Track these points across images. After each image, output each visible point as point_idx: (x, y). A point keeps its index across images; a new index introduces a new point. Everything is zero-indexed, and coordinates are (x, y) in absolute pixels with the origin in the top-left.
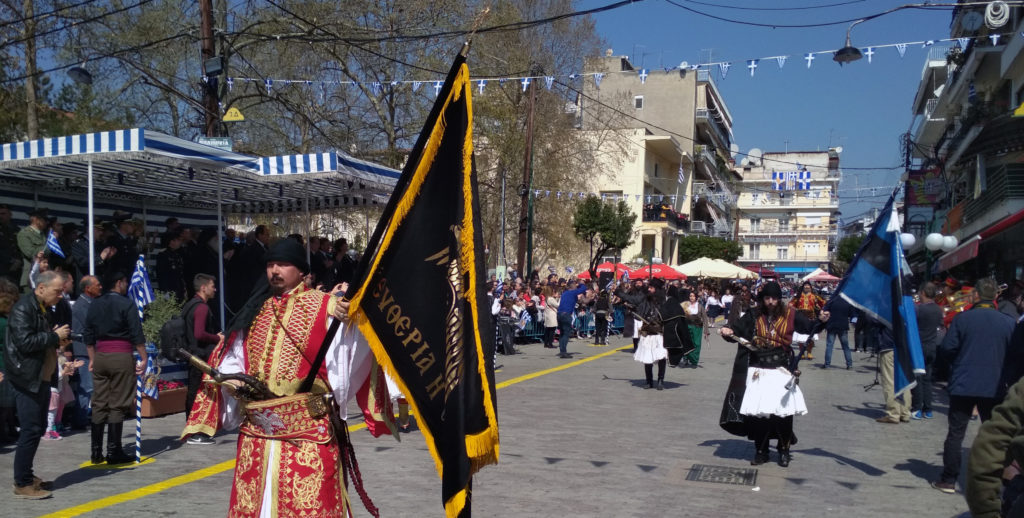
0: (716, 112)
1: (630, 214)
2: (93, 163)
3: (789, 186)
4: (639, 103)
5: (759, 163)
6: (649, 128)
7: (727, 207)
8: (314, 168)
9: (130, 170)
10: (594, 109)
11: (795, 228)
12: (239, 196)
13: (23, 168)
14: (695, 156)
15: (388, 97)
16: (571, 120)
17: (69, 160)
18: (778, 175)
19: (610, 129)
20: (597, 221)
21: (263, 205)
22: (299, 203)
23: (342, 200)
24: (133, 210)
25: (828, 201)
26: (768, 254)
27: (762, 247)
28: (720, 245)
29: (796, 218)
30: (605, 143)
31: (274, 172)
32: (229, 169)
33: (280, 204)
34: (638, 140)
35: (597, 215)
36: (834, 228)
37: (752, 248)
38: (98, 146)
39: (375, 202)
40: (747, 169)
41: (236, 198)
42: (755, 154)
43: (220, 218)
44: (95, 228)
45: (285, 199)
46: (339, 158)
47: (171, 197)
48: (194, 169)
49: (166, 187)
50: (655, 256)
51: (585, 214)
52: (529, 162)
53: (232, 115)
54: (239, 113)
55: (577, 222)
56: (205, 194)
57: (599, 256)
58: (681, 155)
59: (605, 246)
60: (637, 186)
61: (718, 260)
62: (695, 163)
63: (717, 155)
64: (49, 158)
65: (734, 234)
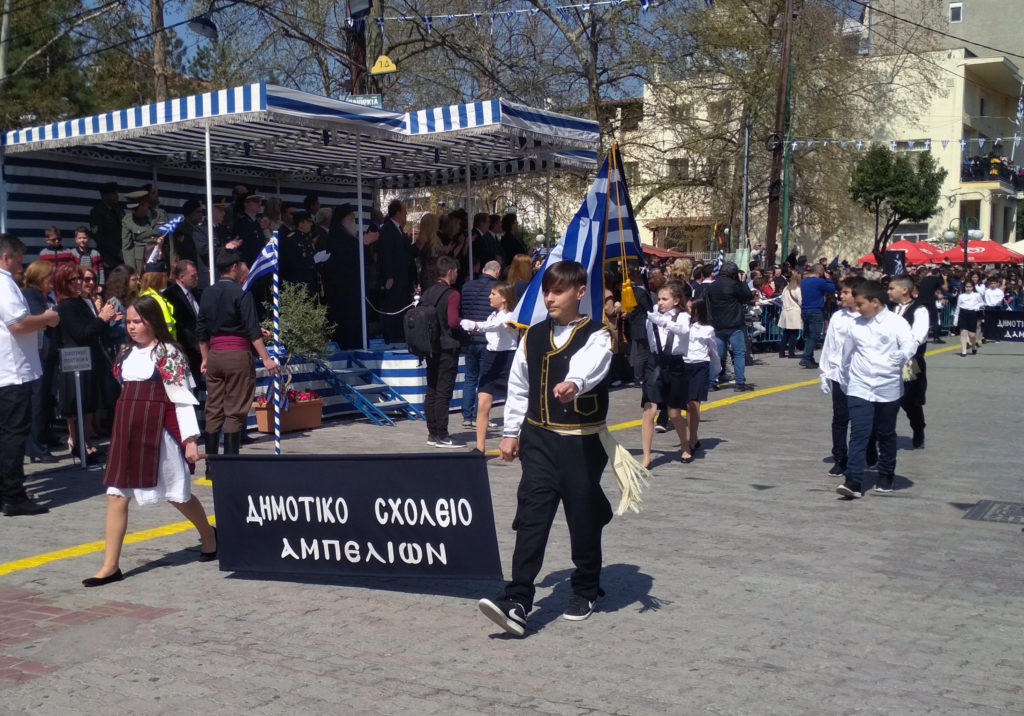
1: (937, 171)
2: (210, 129)
4: (956, 14)
6: (972, 48)
8: (471, 122)
10: (886, 25)
12: (387, 165)
15: (589, 30)
16: (852, 44)
17: (183, 127)
19: (910, 52)
20: (884, 181)
21: (419, 177)
22: (462, 172)
23: (515, 165)
30: (901, 73)
31: (423, 130)
33: (439, 175)
34: (953, 66)
35: (885, 173)
39: (558, 165)
41: (384, 168)
43: (360, 196)
45: (444, 167)
46: (503, 106)
47: (308, 171)
48: (330, 133)
49: (299, 157)
50: (976, 226)
51: (867, 172)
52: (783, 103)
53: (383, 65)
54: (390, 62)
55: (855, 183)
56: (346, 165)
57: (889, 232)
58: (1020, 84)
59: (897, 217)
60: (953, 131)
64: (162, 125)
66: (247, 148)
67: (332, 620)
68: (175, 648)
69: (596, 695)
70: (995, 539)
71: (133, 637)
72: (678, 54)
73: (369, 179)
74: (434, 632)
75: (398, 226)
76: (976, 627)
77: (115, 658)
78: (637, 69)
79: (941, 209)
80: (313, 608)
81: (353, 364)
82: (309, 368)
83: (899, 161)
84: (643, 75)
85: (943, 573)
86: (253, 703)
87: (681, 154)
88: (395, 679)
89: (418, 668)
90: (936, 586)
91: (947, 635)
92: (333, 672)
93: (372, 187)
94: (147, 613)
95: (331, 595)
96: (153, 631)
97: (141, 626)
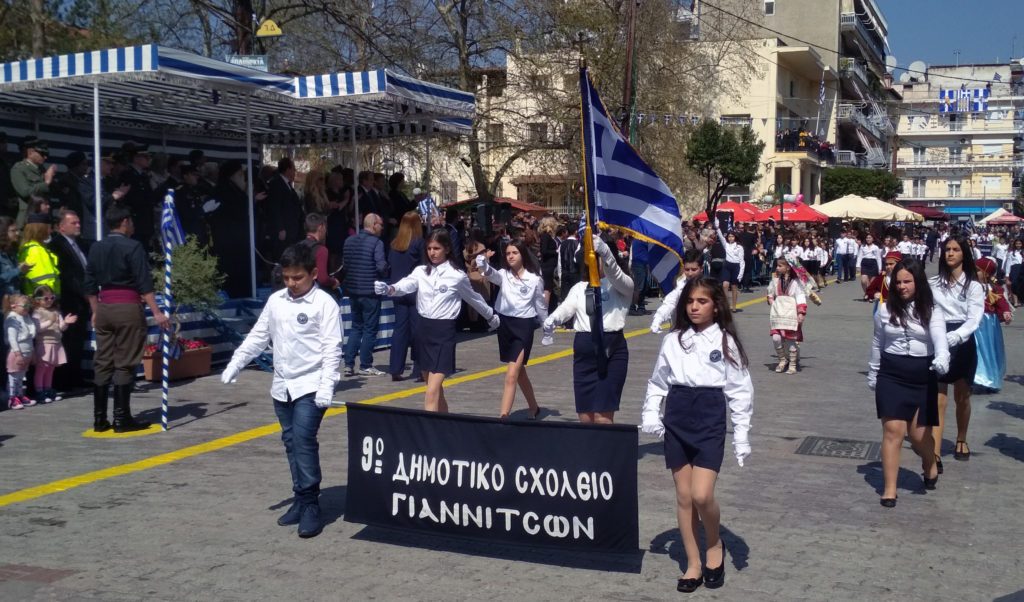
0: (866, 17)
1: (757, 143)
2: (99, 85)
3: (963, 107)
4: (768, 8)
5: (922, 78)
6: (781, 38)
7: (882, 133)
8: (358, 90)
9: (144, 93)
10: (713, 16)
11: (970, 158)
12: (275, 123)
13: (18, 92)
14: (840, 71)
16: (685, 30)
17: (71, 82)
18: (947, 94)
19: (733, 39)
20: (715, 151)
21: (304, 134)
22: (347, 131)
23: (397, 128)
24: (149, 142)
25: (1010, 124)
26: (936, 190)
27: (928, 183)
28: (874, 179)
29: (971, 146)
30: (726, 57)
31: (312, 94)
32: (260, 91)
33: (324, 133)
34: (768, 53)
35: (715, 145)
36: (1019, 159)
37: (915, 184)
38: (105, 66)
39: (436, 130)
40: (908, 87)
41: (271, 125)
42: (917, 68)
43: (249, 150)
44: (102, 161)
45: (329, 127)
46: (388, 76)
47: (195, 125)
48: (219, 92)
49: (188, 113)
50: (790, 192)
51: (701, 142)
52: (630, 80)
53: (268, 28)
54: (275, 26)
55: (690, 152)
56: (234, 121)
57: (719, 193)
58: (822, 70)
59: (726, 182)
60: (768, 108)
61: (870, 198)
62: (841, 80)
63: (868, 70)
64: (49, 80)
65: (891, 165)
66: (134, 101)
67: (239, 575)
70: (822, 472)
72: (539, 32)
73: (258, 134)
74: (341, 582)
75: (286, 181)
76: (813, 553)
78: (502, 42)
79: (761, 176)
80: (220, 564)
81: (242, 312)
82: (199, 317)
84: (508, 48)
85: (783, 504)
87: (542, 120)
90: (778, 517)
91: (791, 562)
93: (258, 142)
94: (48, 576)
95: (236, 548)
96: (54, 595)
97: (39, 590)
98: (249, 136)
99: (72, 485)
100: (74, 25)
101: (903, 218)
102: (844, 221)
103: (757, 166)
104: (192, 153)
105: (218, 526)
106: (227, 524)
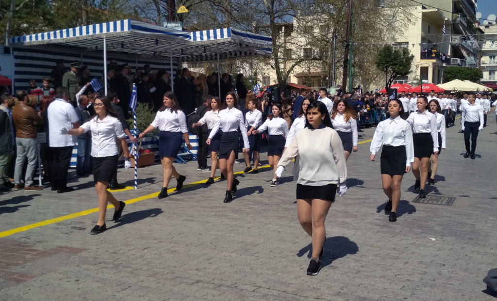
1: (410, 55)
2: (106, 37)
5: (494, 22)
6: (424, 6)
7: (474, 49)
8: (219, 37)
9: (126, 41)
12: (184, 53)
13: (73, 41)
14: (453, 20)
17: (94, 36)
19: (400, 6)
20: (389, 60)
21: (198, 57)
23: (238, 53)
28: (469, 72)
30: (397, 15)
31: (198, 39)
32: (176, 38)
33: (206, 56)
34: (417, 12)
35: (390, 56)
37: (490, 74)
38: (108, 29)
39: (256, 54)
40: (487, 27)
41: (182, 54)
42: (492, 18)
43: (172, 64)
45: (208, 53)
46: (232, 31)
47: (149, 54)
48: (159, 39)
49: (146, 49)
50: (427, 79)
51: (383, 56)
52: (349, 27)
53: (182, 10)
54: (185, 8)
55: (378, 60)
56: (166, 52)
57: (392, 79)
58: (444, 20)
59: (395, 74)
60: (417, 39)
61: (466, 81)
62: (454, 25)
63: (467, 19)
64: (85, 36)
65: (478, 65)
66: (122, 45)
67: (155, 252)
68: (86, 266)
69: (262, 281)
71: (69, 262)
73: (176, 58)
74: (198, 256)
77: (60, 271)
78: (290, 12)
79: (412, 71)
80: (148, 247)
82: (150, 139)
83: (395, 51)
84: (293, 14)
85: (402, 225)
86: (119, 290)
87: (309, 47)
88: (180, 277)
89: (190, 272)
90: (398, 231)
91: (401, 252)
92: (154, 275)
93: (178, 61)
94: (75, 251)
95: (155, 241)
96: (77, 259)
97: (72, 257)
98: (171, 59)
99: (91, 213)
100: (101, 9)
101: (482, 90)
102: (452, 92)
103: (410, 66)
104: (145, 66)
105: (149, 231)
106: (153, 230)
